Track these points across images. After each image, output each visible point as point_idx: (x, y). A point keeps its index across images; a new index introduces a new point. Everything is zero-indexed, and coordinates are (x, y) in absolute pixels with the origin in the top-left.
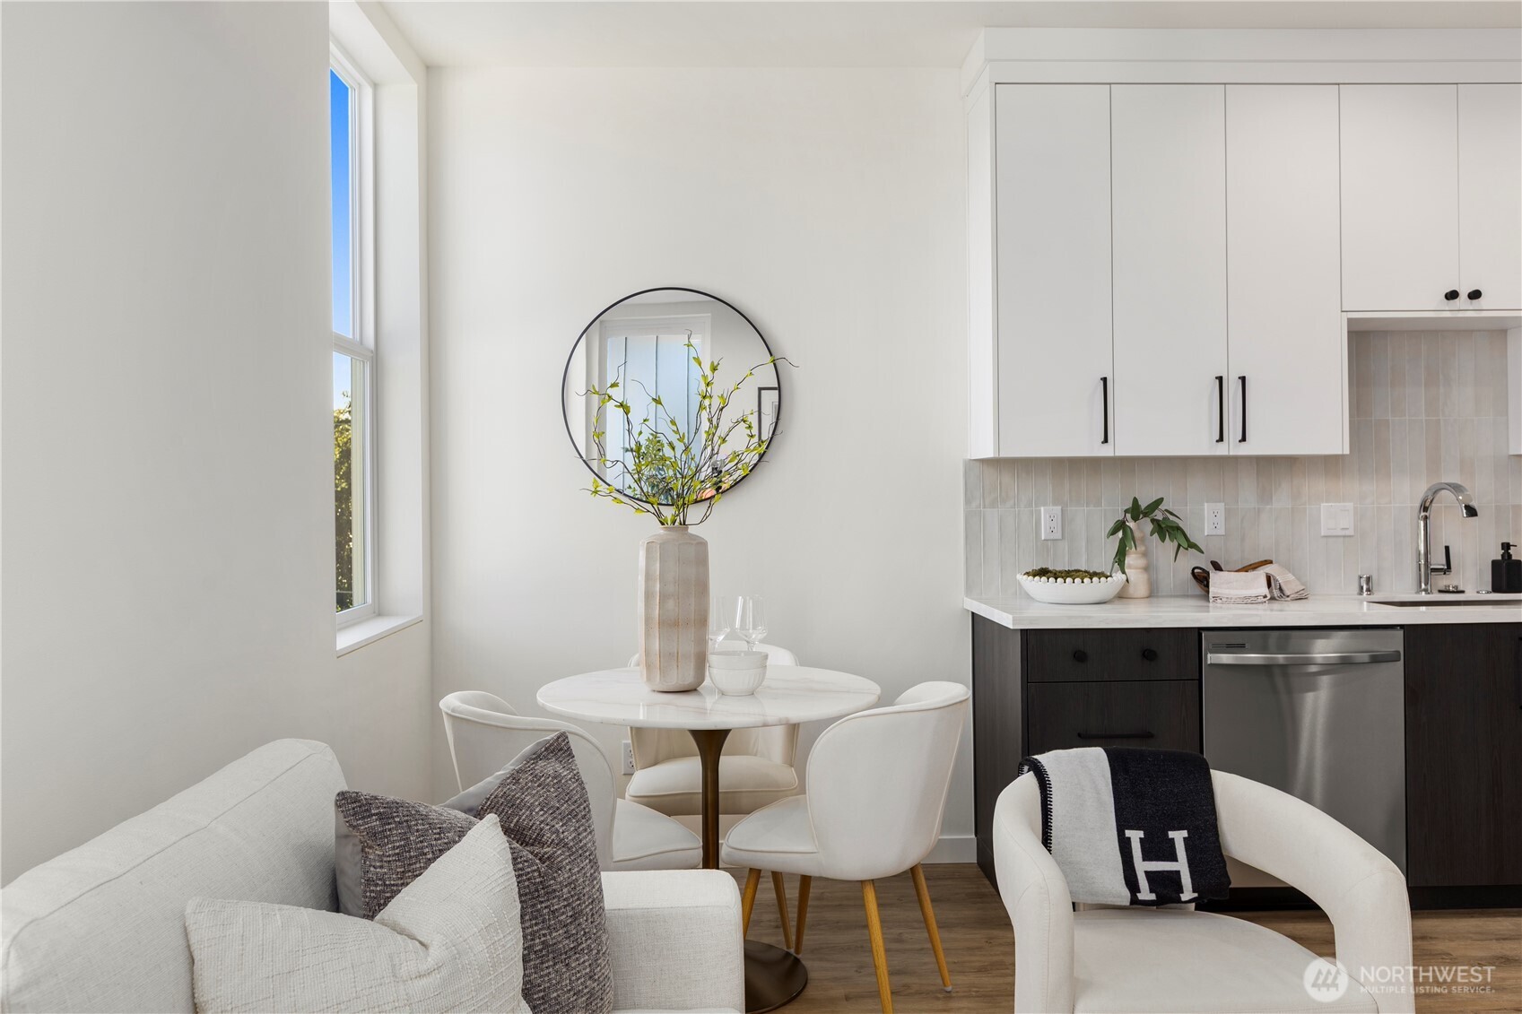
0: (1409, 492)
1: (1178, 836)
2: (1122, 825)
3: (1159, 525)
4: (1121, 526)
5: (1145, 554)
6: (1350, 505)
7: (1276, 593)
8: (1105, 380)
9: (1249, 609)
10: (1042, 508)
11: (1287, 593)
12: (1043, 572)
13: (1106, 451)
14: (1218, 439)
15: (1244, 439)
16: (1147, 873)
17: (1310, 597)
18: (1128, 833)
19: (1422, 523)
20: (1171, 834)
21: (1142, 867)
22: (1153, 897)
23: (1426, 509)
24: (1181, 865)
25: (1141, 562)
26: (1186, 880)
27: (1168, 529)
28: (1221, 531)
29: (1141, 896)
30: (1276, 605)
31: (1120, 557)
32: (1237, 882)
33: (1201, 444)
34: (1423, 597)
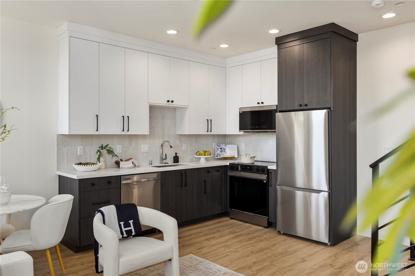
0: (159, 142)
1: (131, 222)
2: (119, 221)
3: (109, 151)
4: (99, 151)
5: (104, 158)
6: (147, 145)
7: (134, 166)
8: (97, 116)
9: (129, 170)
10: (78, 147)
11: (136, 166)
12: (80, 164)
13: (97, 133)
14: (123, 130)
15: (128, 131)
16: (125, 231)
17: (141, 166)
18: (121, 223)
19: (161, 149)
20: (130, 221)
21: (124, 229)
22: (127, 236)
23: (162, 146)
24: (132, 228)
25: (103, 160)
26: (133, 231)
27: (110, 152)
28: (121, 152)
29: (124, 236)
30: (134, 169)
31: (99, 159)
32: (143, 229)
33: (119, 132)
34: (162, 165)
